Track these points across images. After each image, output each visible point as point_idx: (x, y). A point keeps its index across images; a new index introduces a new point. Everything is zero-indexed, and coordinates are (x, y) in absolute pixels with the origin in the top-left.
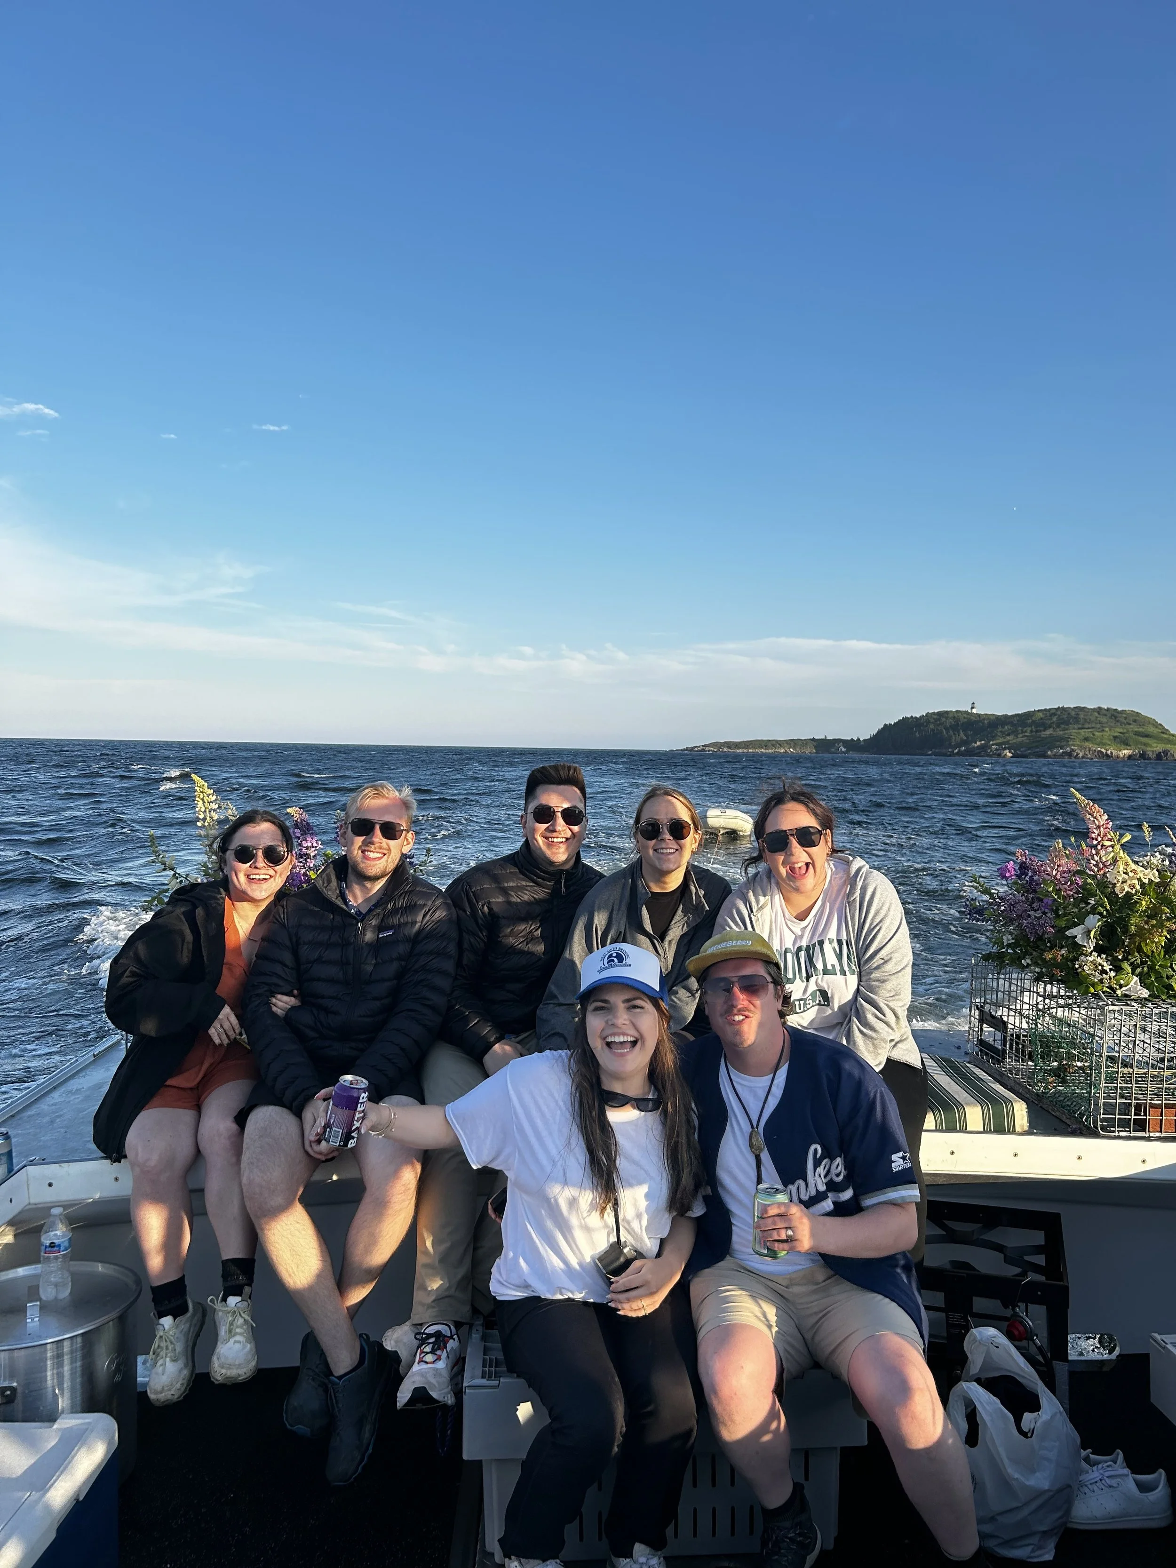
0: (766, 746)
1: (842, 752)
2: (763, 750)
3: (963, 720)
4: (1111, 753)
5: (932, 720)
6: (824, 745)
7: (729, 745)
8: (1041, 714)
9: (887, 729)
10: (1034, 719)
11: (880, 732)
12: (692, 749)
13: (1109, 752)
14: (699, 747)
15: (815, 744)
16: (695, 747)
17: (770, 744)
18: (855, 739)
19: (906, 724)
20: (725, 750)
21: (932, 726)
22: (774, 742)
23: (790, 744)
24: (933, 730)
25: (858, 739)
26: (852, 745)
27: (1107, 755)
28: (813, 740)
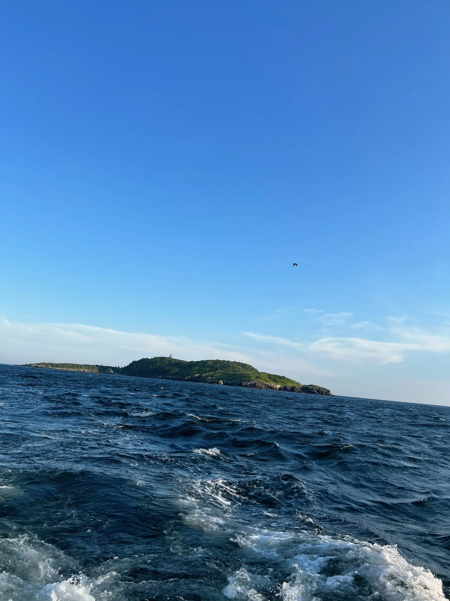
0: (73, 367)
1: (112, 374)
2: (71, 369)
3: (173, 362)
4: (273, 386)
5: (158, 361)
6: (103, 369)
7: (52, 365)
8: (211, 362)
9: (134, 363)
10: (208, 364)
11: (131, 365)
12: (30, 365)
13: (272, 386)
14: (34, 364)
15: (98, 368)
16: (32, 364)
17: (75, 366)
18: (117, 367)
19: (144, 361)
20: (50, 367)
21: (159, 364)
22: (78, 366)
23: (86, 367)
24: (159, 366)
25: (119, 367)
26: (116, 370)
27: (271, 387)
28: (97, 366)
